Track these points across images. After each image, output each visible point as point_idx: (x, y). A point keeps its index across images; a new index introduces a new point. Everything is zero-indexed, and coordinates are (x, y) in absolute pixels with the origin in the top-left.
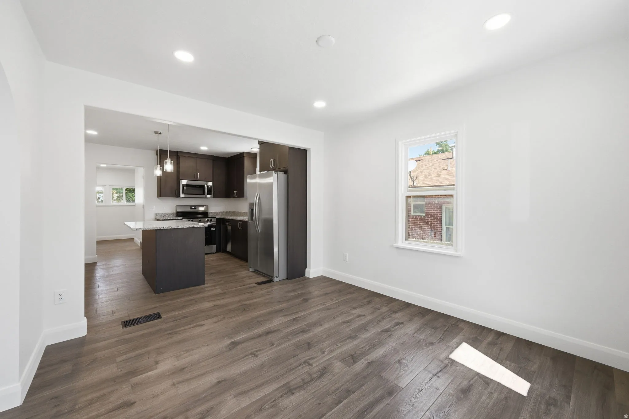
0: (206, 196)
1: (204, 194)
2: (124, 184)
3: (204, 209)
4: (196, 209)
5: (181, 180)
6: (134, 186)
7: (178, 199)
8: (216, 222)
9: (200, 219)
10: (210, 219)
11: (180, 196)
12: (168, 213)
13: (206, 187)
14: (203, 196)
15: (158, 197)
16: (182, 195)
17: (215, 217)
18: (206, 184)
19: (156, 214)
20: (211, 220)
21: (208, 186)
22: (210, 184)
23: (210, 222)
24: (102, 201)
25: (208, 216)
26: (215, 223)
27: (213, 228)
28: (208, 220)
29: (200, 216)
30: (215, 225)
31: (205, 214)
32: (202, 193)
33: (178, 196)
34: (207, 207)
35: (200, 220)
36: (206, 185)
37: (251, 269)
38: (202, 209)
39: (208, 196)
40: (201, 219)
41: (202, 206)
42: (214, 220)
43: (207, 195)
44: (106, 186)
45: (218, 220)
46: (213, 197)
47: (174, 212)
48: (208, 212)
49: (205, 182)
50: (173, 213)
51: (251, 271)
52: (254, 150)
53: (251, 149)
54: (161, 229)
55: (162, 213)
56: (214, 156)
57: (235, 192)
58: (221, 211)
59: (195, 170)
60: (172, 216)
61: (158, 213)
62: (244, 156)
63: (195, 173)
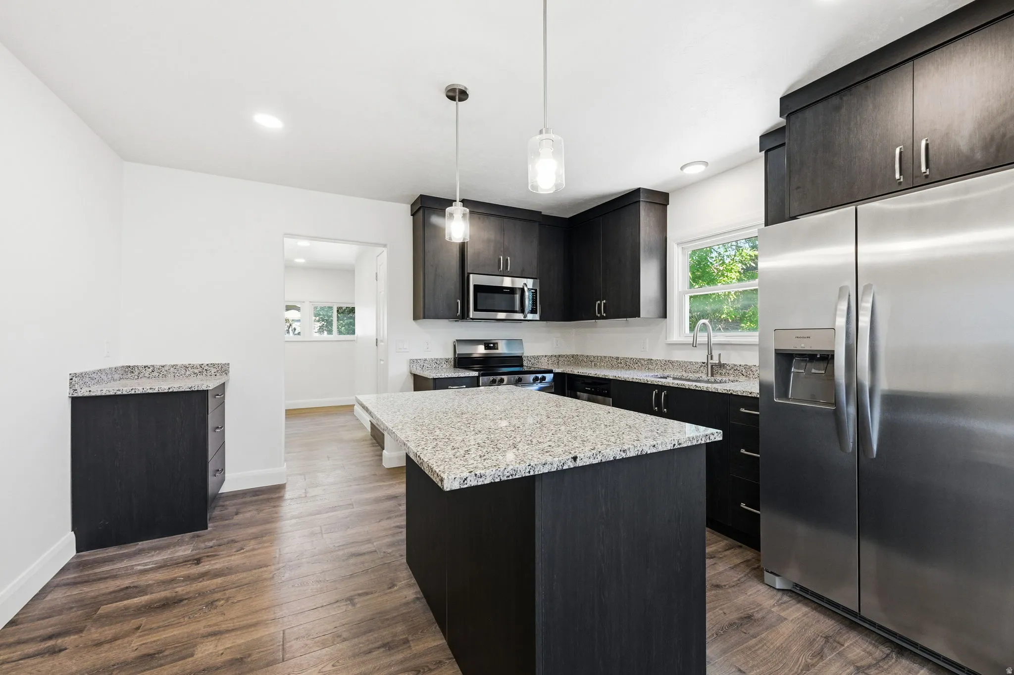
0: (526, 317)
1: (522, 310)
2: (338, 299)
4: (496, 348)
5: (471, 275)
6: (354, 303)
8: (553, 384)
9: (517, 377)
10: (540, 376)
11: (468, 316)
12: (437, 359)
13: (527, 294)
15: (416, 318)
16: (472, 314)
18: (525, 284)
19: (412, 361)
20: (543, 378)
21: (529, 291)
22: (533, 284)
24: (299, 334)
28: (536, 379)
32: (516, 309)
33: (464, 315)
34: (523, 346)
35: (520, 380)
36: (526, 290)
37: (779, 583)
39: (531, 316)
40: (520, 376)
43: (529, 312)
44: (304, 302)
46: (542, 319)
47: (451, 356)
48: (521, 357)
49: (524, 280)
50: (447, 360)
51: (779, 590)
52: (689, 171)
53: (682, 168)
54: (564, 468)
55: (425, 360)
56: (541, 212)
57: (600, 305)
58: (549, 355)
59: (502, 249)
60: (445, 366)
61: (416, 360)
62: (641, 200)
63: (501, 257)
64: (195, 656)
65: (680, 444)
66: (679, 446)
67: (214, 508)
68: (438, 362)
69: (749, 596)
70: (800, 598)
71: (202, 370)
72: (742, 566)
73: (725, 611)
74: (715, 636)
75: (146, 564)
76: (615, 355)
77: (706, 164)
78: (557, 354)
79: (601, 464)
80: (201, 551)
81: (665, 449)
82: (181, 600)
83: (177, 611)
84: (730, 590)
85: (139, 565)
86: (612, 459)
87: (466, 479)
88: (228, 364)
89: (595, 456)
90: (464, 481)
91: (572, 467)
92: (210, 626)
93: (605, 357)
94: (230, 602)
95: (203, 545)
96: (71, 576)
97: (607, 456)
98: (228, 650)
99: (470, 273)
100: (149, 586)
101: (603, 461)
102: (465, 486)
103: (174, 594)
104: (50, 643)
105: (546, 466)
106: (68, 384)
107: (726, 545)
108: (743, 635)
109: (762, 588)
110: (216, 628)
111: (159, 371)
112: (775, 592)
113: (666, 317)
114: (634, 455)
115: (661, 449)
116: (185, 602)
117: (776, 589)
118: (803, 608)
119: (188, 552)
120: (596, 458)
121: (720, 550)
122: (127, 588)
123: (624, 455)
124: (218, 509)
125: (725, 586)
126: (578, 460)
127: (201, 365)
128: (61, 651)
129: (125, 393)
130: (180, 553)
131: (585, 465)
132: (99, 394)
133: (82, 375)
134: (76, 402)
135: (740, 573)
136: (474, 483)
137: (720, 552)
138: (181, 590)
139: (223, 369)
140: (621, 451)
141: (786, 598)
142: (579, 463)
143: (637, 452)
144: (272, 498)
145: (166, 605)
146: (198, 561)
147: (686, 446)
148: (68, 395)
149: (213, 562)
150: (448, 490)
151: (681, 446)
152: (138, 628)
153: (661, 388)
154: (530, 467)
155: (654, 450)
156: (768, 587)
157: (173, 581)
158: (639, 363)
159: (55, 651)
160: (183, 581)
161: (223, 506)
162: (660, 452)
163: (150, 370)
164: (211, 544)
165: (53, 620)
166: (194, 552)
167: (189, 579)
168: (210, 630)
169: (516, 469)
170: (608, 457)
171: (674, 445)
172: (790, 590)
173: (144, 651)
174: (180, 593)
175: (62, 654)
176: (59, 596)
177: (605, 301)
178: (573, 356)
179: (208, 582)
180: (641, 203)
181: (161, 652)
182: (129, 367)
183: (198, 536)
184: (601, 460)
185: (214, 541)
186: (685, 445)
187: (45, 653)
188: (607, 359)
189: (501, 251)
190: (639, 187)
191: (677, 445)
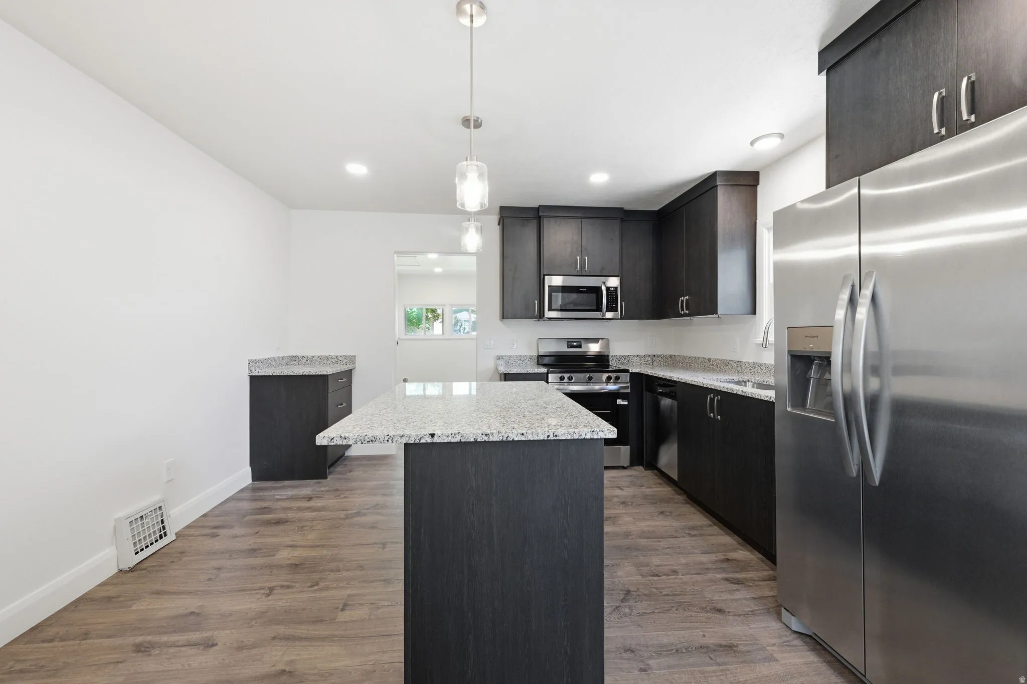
0: (603, 315)
1: (599, 309)
3: (601, 348)
4: (580, 347)
5: (546, 277)
7: (541, 323)
8: (629, 384)
9: (588, 375)
10: (613, 375)
11: (543, 316)
12: (521, 356)
13: (604, 293)
14: (598, 315)
15: (501, 318)
16: (549, 314)
17: (627, 371)
18: (604, 283)
19: (498, 358)
20: (617, 378)
21: (608, 289)
22: (614, 282)
23: (615, 383)
25: (608, 366)
26: (626, 388)
27: (623, 399)
28: (609, 378)
29: (590, 365)
30: (628, 391)
31: (601, 362)
32: (594, 308)
33: (541, 316)
34: (607, 345)
35: (590, 378)
36: (604, 288)
38: (594, 348)
39: (609, 315)
40: (591, 375)
41: (595, 340)
42: (626, 377)
43: (607, 311)
45: (637, 378)
46: (622, 318)
47: (535, 354)
48: (608, 355)
49: (603, 279)
50: (531, 358)
51: (796, 632)
52: (760, 146)
53: (752, 143)
54: (421, 442)
55: (510, 357)
56: (623, 208)
57: (682, 301)
58: (641, 354)
59: (580, 249)
60: (529, 363)
61: (502, 356)
62: (718, 184)
63: (578, 258)
64: (275, 557)
65: (556, 436)
66: (555, 438)
67: (340, 465)
68: (522, 359)
69: (750, 628)
70: (818, 647)
71: (337, 360)
72: (770, 599)
73: (706, 634)
74: (674, 651)
75: (282, 495)
76: (707, 357)
77: (782, 136)
78: (651, 353)
79: (460, 443)
80: (315, 493)
81: (536, 439)
82: (287, 522)
83: (281, 527)
84: (731, 618)
85: (278, 495)
86: (472, 440)
87: (333, 439)
88: (355, 356)
89: (453, 435)
90: (331, 440)
91: (429, 441)
92: (293, 541)
93: (699, 358)
94: (313, 528)
95: (318, 489)
96: (244, 495)
97: (466, 438)
98: (294, 558)
99: (544, 275)
100: (276, 509)
101: (463, 441)
102: (332, 444)
103: (286, 517)
104: (215, 531)
105: (404, 438)
106: (248, 366)
107: (770, 575)
108: (708, 659)
109: (774, 625)
110: (295, 543)
111: (311, 360)
112: (789, 633)
113: (755, 313)
114: (498, 440)
115: (530, 438)
116: (289, 523)
117: (791, 629)
118: (812, 657)
119: (308, 492)
120: (455, 437)
121: (756, 579)
122: (265, 508)
123: (486, 439)
124: (341, 466)
125: (729, 612)
126: (436, 437)
127: (337, 357)
128: (217, 536)
129: (278, 374)
130: (302, 493)
131: (443, 443)
132: (263, 374)
133: (256, 361)
134: (254, 380)
135: (760, 606)
136: (339, 443)
137: (754, 580)
138: (291, 515)
139: (352, 359)
140: (482, 434)
141: (797, 642)
142: (436, 440)
143: (501, 438)
144: (378, 464)
145: (278, 522)
146: (310, 499)
147: (565, 438)
148: (247, 374)
149: (318, 501)
150: (319, 444)
151: (557, 438)
152: (257, 533)
153: (717, 392)
154: (388, 437)
155: (523, 438)
156: (784, 626)
157: (290, 509)
158: (729, 365)
159: (214, 536)
160: (295, 510)
161: (345, 465)
162: (529, 440)
163: (305, 359)
164: (323, 489)
165: (222, 518)
166: (311, 493)
167: (299, 509)
168: (291, 543)
169: (376, 437)
170: (468, 438)
171: (548, 436)
172: (810, 636)
173: (255, 547)
174: (290, 517)
175: (217, 538)
176: (231, 505)
177: (687, 297)
178: (671, 356)
179: (309, 513)
180: (719, 188)
181: (261, 549)
182: (294, 356)
183: (319, 483)
184: (460, 440)
185: (326, 488)
186: (560, 438)
187: (209, 535)
188: (700, 360)
189: (579, 252)
190: (715, 170)
191: (552, 435)
